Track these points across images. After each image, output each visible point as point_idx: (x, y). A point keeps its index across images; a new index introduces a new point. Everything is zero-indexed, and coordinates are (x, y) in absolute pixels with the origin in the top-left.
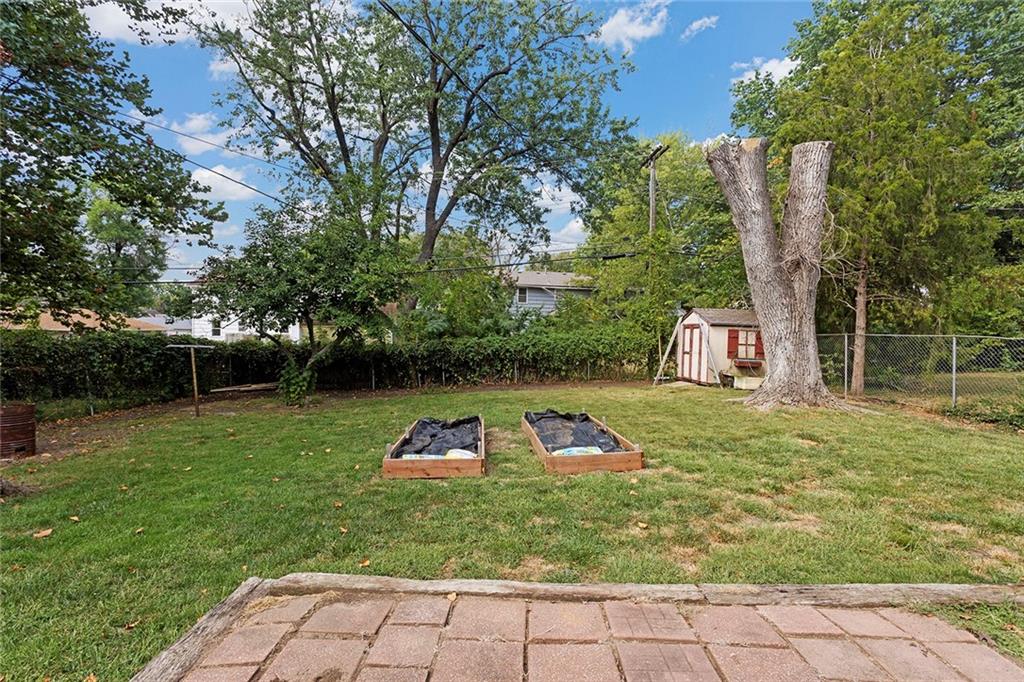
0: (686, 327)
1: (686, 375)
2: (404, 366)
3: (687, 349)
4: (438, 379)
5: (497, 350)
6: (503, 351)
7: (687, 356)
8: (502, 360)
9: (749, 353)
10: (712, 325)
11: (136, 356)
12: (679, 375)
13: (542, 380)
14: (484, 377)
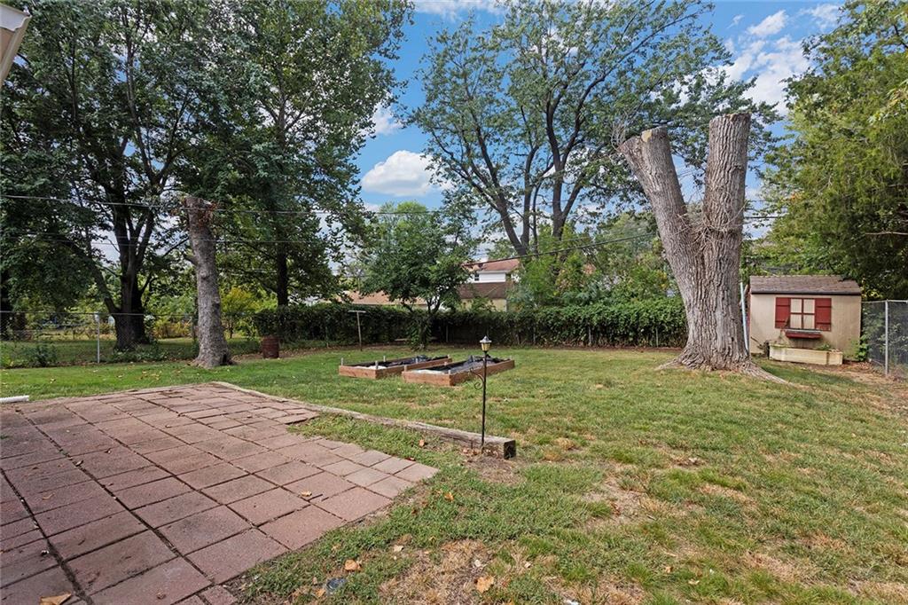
2: (504, 329)
4: (530, 340)
5: (571, 318)
6: (576, 318)
8: (577, 326)
9: (806, 323)
10: (753, 293)
11: (348, 317)
13: (613, 345)
14: (564, 339)
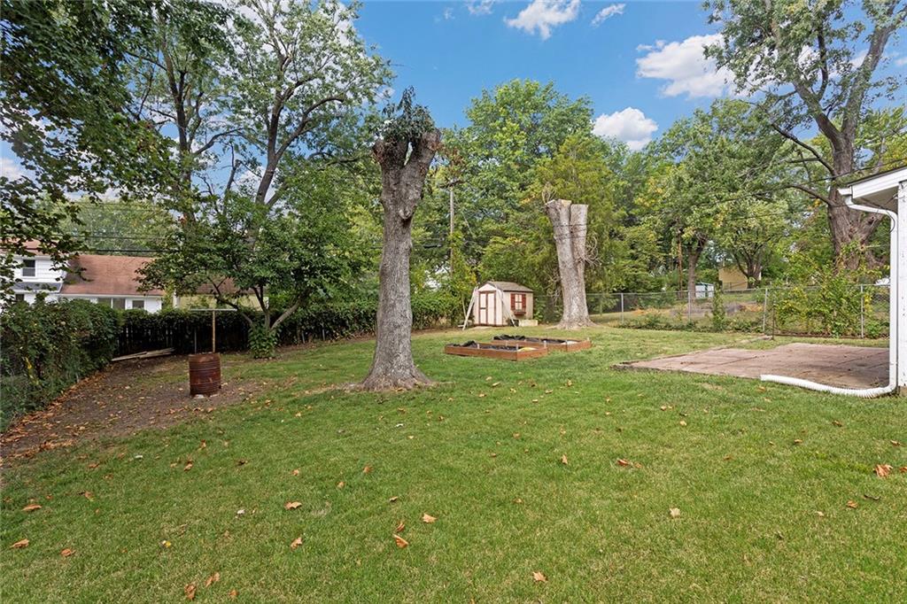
0: (481, 293)
1: (483, 321)
3: (483, 305)
4: (319, 335)
7: (483, 312)
9: (519, 307)
10: (505, 291)
12: (476, 322)
